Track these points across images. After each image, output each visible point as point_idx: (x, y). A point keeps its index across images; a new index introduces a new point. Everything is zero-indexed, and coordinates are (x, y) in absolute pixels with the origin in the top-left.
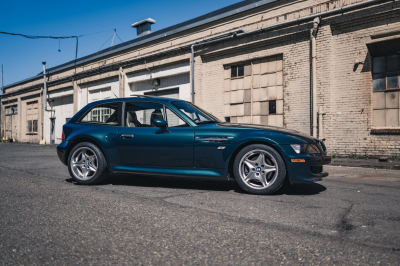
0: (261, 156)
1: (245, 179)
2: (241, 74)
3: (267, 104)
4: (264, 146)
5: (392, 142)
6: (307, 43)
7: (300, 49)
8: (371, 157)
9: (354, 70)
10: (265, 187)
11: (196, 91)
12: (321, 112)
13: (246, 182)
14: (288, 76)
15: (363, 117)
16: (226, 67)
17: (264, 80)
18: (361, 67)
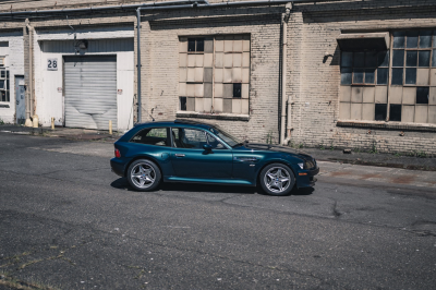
0: (279, 171)
1: (268, 186)
2: (201, 49)
3: (230, 87)
4: (282, 165)
5: (355, 135)
6: (277, 26)
7: (270, 32)
8: (336, 148)
9: (324, 62)
10: (281, 191)
11: (142, 63)
12: (290, 101)
13: (269, 188)
14: (256, 59)
15: (330, 109)
16: (181, 38)
17: (228, 60)
18: (330, 59)
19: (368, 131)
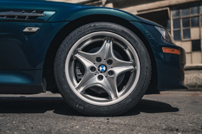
0: (108, 45)
1: (76, 88)
4: (114, 26)
10: (114, 101)
13: (78, 93)
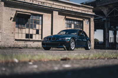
8: (16, 47)
15: (13, 35)
19: (25, 42)
